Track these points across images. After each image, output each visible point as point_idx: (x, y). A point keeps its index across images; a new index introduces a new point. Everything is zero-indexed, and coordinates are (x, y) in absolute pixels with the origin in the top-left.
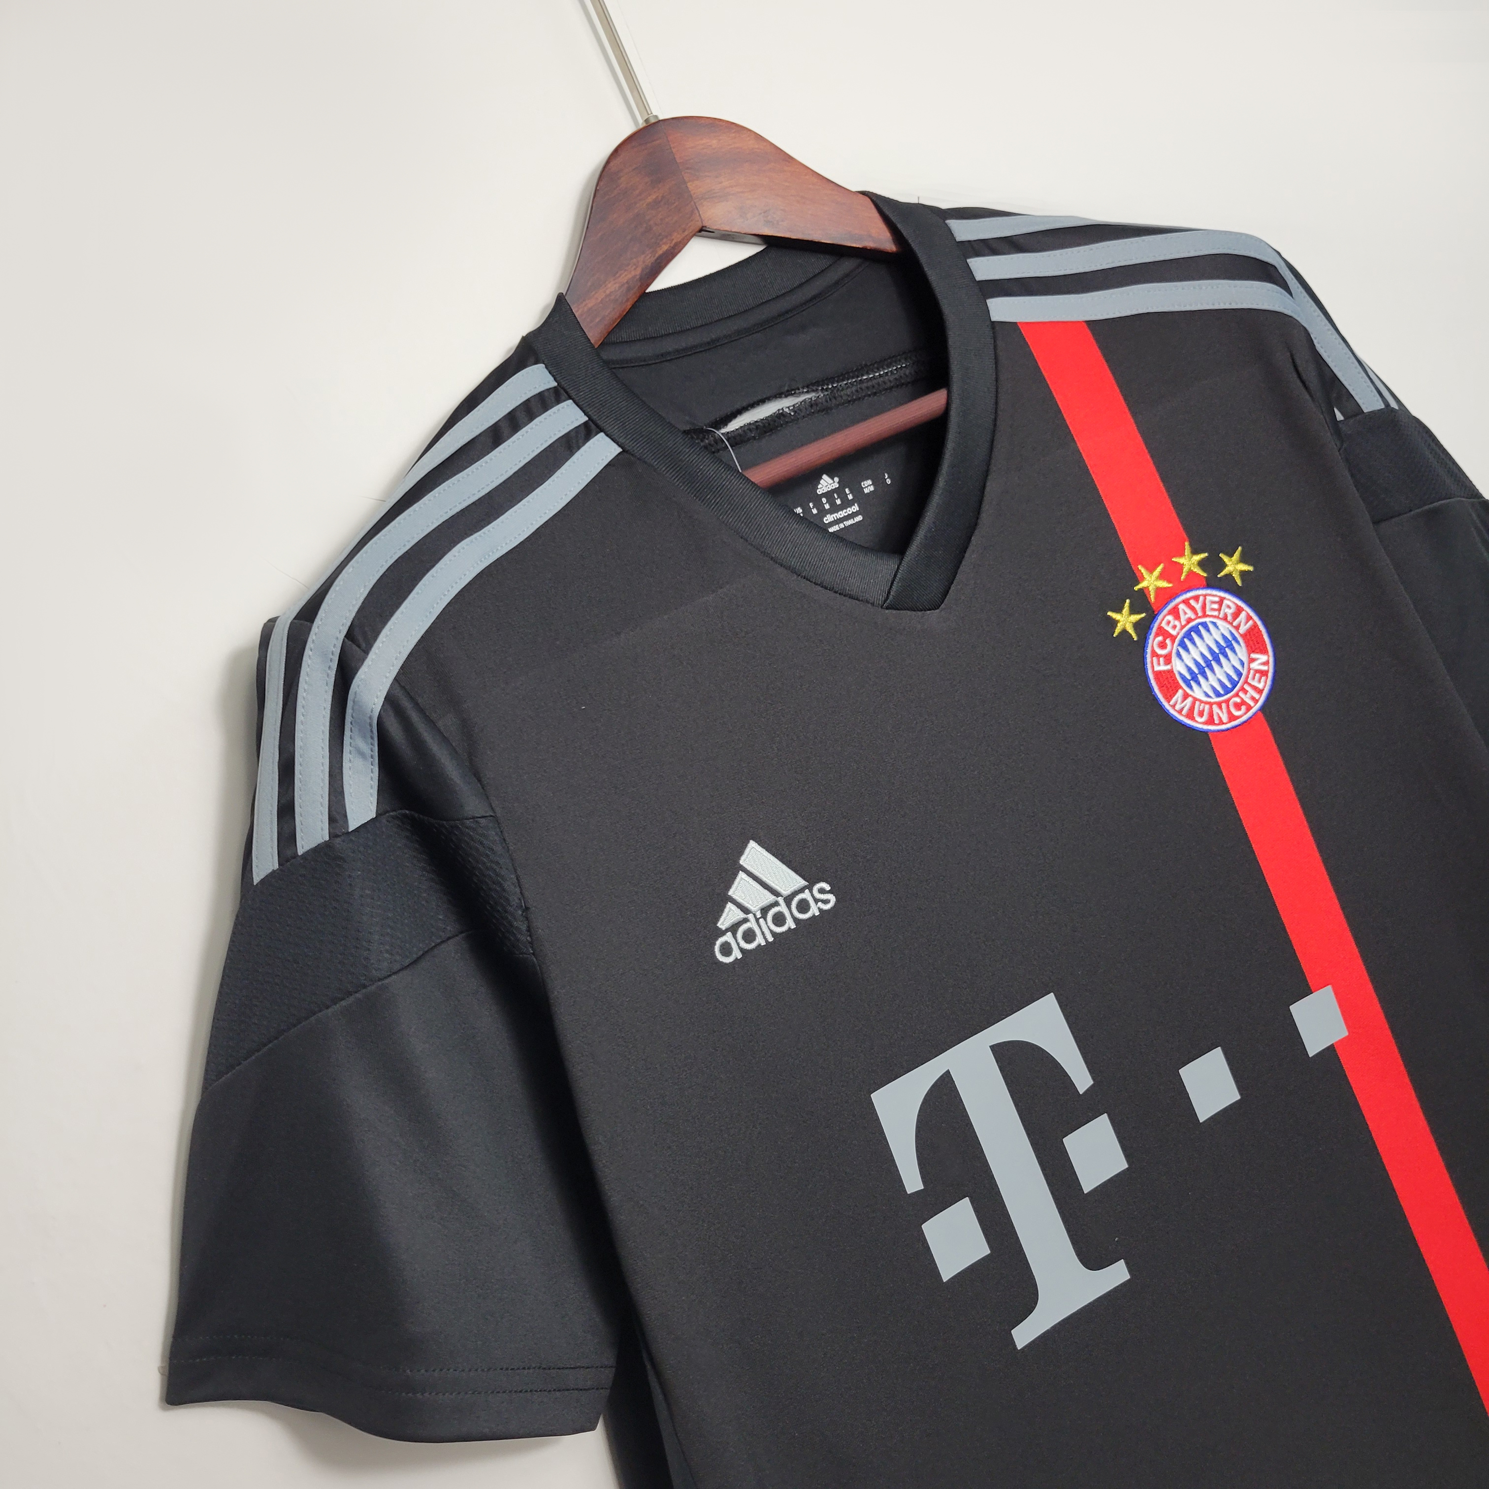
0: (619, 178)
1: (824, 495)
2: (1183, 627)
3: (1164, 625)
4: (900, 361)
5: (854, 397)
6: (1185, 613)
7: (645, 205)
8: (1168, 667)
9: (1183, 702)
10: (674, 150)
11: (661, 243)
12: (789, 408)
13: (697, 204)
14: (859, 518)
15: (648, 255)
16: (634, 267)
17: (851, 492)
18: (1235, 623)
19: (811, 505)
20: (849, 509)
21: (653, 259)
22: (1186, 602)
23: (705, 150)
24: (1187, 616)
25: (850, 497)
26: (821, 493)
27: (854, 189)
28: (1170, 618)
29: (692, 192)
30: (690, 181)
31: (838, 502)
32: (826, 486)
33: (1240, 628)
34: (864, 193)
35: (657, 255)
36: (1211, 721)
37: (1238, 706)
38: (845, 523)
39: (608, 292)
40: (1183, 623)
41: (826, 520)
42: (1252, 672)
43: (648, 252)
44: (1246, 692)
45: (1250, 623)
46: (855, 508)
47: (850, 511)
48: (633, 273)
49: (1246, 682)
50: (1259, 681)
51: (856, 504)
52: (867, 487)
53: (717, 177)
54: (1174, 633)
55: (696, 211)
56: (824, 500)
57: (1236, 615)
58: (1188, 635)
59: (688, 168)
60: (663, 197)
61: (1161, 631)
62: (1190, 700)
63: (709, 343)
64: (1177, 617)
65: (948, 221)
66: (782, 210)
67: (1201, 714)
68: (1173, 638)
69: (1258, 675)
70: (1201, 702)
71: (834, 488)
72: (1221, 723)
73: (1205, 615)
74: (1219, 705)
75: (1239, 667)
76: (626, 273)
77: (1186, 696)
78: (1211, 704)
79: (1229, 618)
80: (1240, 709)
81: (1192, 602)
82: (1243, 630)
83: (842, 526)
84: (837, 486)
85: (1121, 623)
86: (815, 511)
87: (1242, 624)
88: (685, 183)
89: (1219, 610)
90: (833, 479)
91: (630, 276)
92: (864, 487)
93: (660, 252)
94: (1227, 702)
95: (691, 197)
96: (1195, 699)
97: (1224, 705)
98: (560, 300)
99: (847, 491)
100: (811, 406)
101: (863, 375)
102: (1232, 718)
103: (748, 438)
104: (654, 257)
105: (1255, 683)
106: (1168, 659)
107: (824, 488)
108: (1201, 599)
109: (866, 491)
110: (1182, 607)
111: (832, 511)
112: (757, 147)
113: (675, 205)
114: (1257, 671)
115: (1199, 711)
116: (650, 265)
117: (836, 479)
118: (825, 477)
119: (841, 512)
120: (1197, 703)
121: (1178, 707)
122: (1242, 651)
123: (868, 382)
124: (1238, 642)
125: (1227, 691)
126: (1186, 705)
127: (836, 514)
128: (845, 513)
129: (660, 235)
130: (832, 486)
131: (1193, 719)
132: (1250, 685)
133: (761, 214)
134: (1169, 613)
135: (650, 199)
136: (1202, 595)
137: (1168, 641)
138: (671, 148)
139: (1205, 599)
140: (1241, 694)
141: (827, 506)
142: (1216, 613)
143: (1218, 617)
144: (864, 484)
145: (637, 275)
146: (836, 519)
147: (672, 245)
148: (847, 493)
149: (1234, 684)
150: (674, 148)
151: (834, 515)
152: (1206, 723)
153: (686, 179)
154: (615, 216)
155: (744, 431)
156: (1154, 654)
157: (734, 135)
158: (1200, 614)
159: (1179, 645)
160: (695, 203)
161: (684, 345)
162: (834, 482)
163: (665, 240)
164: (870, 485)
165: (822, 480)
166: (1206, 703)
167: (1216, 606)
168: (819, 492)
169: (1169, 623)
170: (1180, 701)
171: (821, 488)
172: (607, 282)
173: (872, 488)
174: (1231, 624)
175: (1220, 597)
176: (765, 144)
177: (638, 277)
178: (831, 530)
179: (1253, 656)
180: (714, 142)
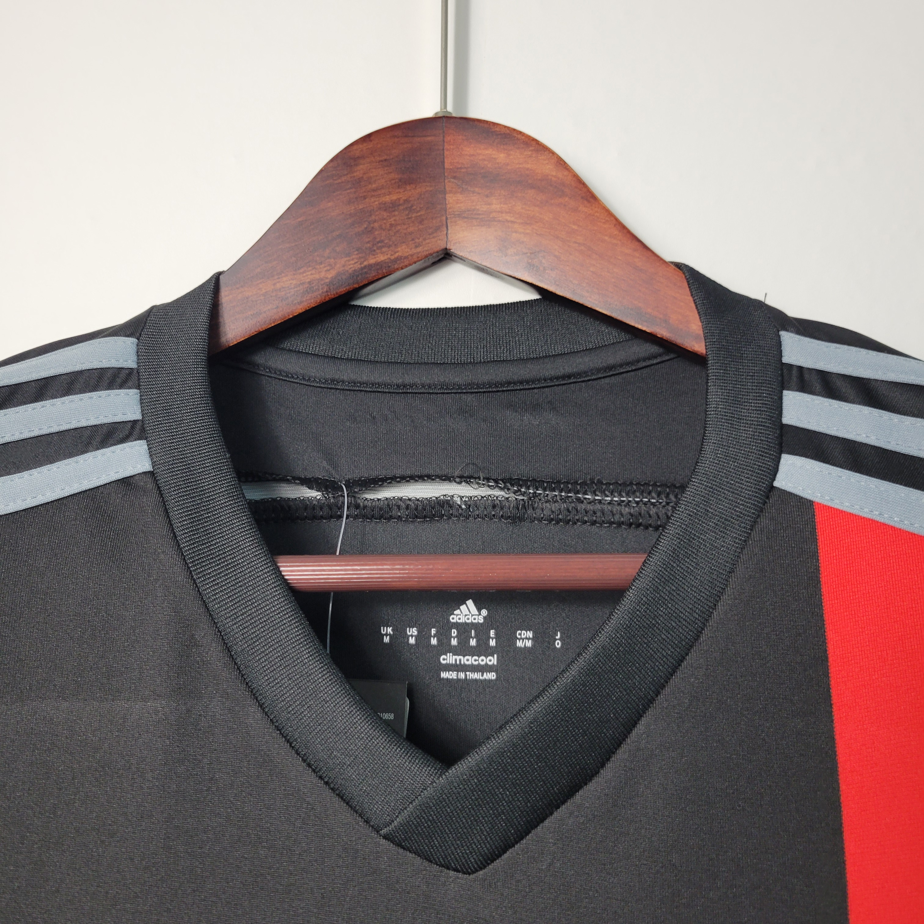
0: (356, 165)
1: (457, 625)
4: (650, 493)
5: (560, 517)
7: (377, 203)
10: (446, 153)
11: (378, 251)
12: (461, 497)
13: (449, 221)
14: (492, 676)
15: (353, 259)
16: (328, 268)
17: (497, 637)
19: (433, 631)
20: (483, 658)
21: (358, 266)
23: (486, 163)
25: (493, 643)
26: (454, 621)
27: (669, 258)
29: (448, 206)
30: (451, 192)
31: (473, 642)
32: (466, 615)
34: (679, 266)
35: (366, 263)
38: (468, 673)
39: (278, 286)
41: (444, 659)
43: (354, 257)
46: (493, 660)
47: (483, 660)
48: (323, 274)
51: (495, 656)
52: (523, 639)
53: (487, 196)
55: (445, 228)
56: (454, 633)
59: (455, 178)
60: (406, 201)
63: (398, 386)
65: (783, 333)
66: (555, 256)
71: (476, 621)
76: (313, 272)
83: (462, 675)
84: (481, 621)
86: (434, 641)
88: (444, 192)
90: (479, 610)
91: (317, 276)
92: (519, 637)
93: (372, 261)
95: (446, 211)
98: (216, 279)
99: (492, 633)
100: (494, 507)
101: (585, 493)
103: (391, 516)
104: (361, 264)
107: (461, 617)
109: (519, 644)
111: (456, 651)
112: (554, 174)
113: (419, 214)
116: (350, 271)
117: (484, 612)
118: (470, 603)
119: (470, 658)
123: (590, 503)
127: (461, 657)
128: (475, 660)
129: (382, 241)
130: (475, 619)
133: (527, 253)
135: (387, 199)
138: (443, 149)
141: (454, 642)
144: (520, 634)
145: (327, 278)
146: (458, 662)
147: (393, 258)
148: (491, 636)
150: (447, 150)
151: (458, 658)
153: (448, 189)
154: (330, 204)
155: (388, 505)
157: (530, 153)
160: (447, 219)
161: (365, 378)
162: (480, 614)
163: (384, 250)
164: (529, 639)
165: (465, 605)
168: (454, 619)
171: (457, 615)
172: (283, 275)
173: (529, 644)
176: (566, 173)
177: (327, 281)
178: (444, 675)
180: (501, 157)
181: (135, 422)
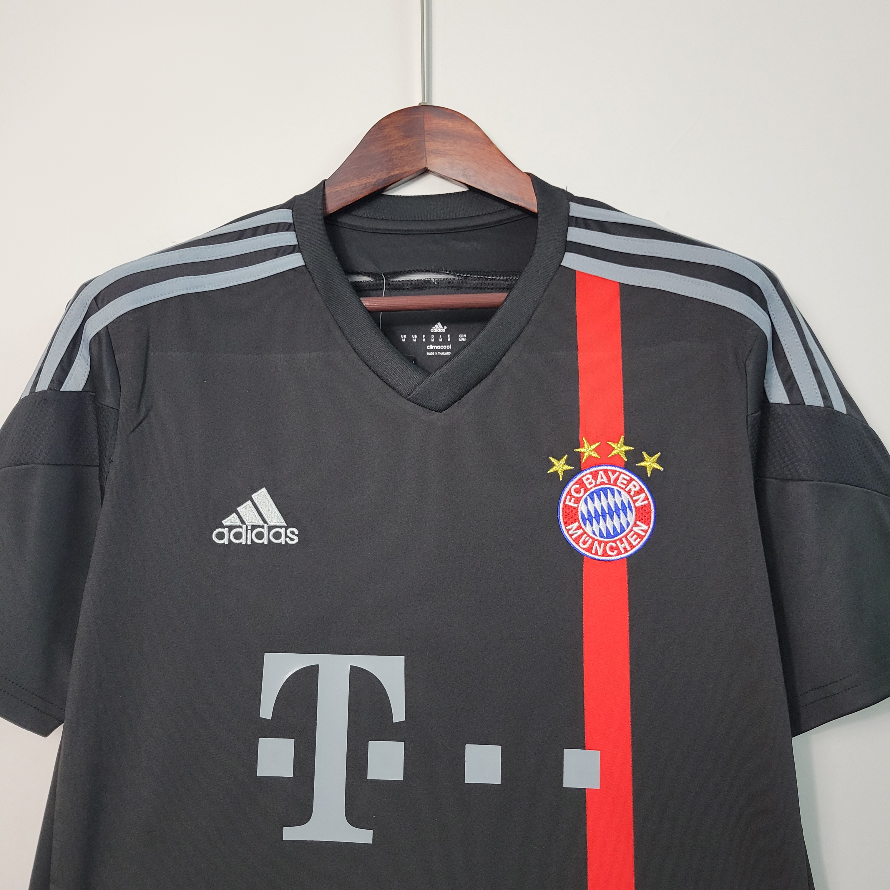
0: (384, 129)
1: (434, 333)
2: (595, 486)
3: (584, 479)
5: (478, 286)
6: (602, 478)
7: (394, 147)
8: (576, 506)
9: (576, 530)
10: (425, 123)
11: (395, 169)
12: (435, 279)
13: (427, 155)
14: (449, 353)
15: (384, 173)
16: (373, 177)
17: (451, 337)
18: (634, 498)
19: (424, 336)
20: (445, 346)
21: (386, 176)
22: (606, 472)
23: (443, 127)
24: (602, 480)
25: (449, 340)
26: (433, 332)
27: (524, 171)
28: (590, 476)
29: (426, 148)
30: (427, 141)
31: (441, 340)
32: (437, 329)
33: (637, 503)
34: (528, 174)
35: (390, 175)
36: (589, 550)
37: (612, 549)
38: (439, 353)
39: (351, 186)
40: (598, 483)
41: (428, 347)
42: (633, 532)
43: (384, 172)
44: (622, 542)
45: (646, 502)
46: (449, 347)
47: (445, 347)
48: (371, 181)
49: (625, 537)
50: (635, 540)
51: (450, 345)
52: (462, 338)
53: (444, 143)
54: (589, 486)
55: (425, 158)
56: (433, 336)
57: (638, 493)
58: (598, 492)
59: (429, 134)
60: (408, 146)
61: (580, 482)
62: (580, 532)
63: (406, 231)
64: (595, 479)
65: (571, 203)
66: (475, 170)
67: (585, 543)
68: (586, 490)
69: (635, 536)
70: (588, 535)
71: (442, 331)
72: (596, 553)
73: (615, 484)
74: (600, 543)
75: (625, 526)
76: (367, 179)
77: (579, 528)
78: (594, 540)
79: (632, 493)
80: (613, 552)
81: (610, 473)
82: (638, 504)
83: (436, 354)
84: (444, 331)
85: (557, 467)
86: (424, 340)
87: (640, 501)
88: (424, 141)
89: (627, 486)
90: (443, 327)
91: (368, 181)
92: (460, 337)
93: (393, 174)
94: (606, 543)
95: (425, 150)
96: (585, 532)
97: (603, 544)
98: (324, 182)
99: (449, 336)
100: (449, 282)
101: (489, 276)
102: (605, 554)
103: (404, 288)
104: (388, 175)
105: (632, 540)
106: (577, 501)
107: (435, 330)
108: (617, 473)
109: (460, 340)
110: (601, 473)
111: (433, 344)
112: (474, 132)
113: (413, 152)
114: (636, 533)
115: (584, 540)
116: (383, 179)
117: (445, 327)
118: (439, 324)
119: (439, 346)
120: (585, 535)
121: (570, 532)
122: (631, 517)
123: (490, 280)
124: (631, 510)
125: (609, 535)
126: (577, 533)
127: (436, 346)
128: (442, 347)
129: (397, 165)
130: (441, 330)
131: (578, 544)
132: (627, 539)
133: (462, 169)
134: (591, 473)
135: (399, 145)
136: (619, 472)
137: (582, 490)
138: (424, 121)
139: (619, 475)
140: (618, 542)
141: (433, 340)
142: (624, 486)
143: (624, 490)
144: (461, 336)
145: (373, 182)
146: (434, 348)
147: (402, 172)
148: (449, 337)
149: (616, 534)
150: (425, 121)
151: (434, 346)
152: (585, 549)
153: (426, 140)
154: (373, 148)
155: (403, 284)
156: (569, 493)
157: (463, 123)
158: (612, 482)
159: (589, 495)
160: (426, 154)
161: (390, 228)
162: (443, 328)
163: (398, 168)
164: (464, 338)
165: (437, 325)
166: (591, 537)
167: (625, 482)
168: (432, 331)
169: (588, 479)
170: (574, 528)
171: (434, 329)
172: (353, 181)
173: (464, 340)
174: (632, 497)
175: (630, 477)
176: (479, 132)
177: (373, 183)
178: (429, 354)
179: (638, 523)
180: (450, 124)
181: (295, 245)
